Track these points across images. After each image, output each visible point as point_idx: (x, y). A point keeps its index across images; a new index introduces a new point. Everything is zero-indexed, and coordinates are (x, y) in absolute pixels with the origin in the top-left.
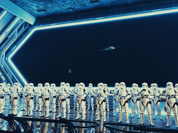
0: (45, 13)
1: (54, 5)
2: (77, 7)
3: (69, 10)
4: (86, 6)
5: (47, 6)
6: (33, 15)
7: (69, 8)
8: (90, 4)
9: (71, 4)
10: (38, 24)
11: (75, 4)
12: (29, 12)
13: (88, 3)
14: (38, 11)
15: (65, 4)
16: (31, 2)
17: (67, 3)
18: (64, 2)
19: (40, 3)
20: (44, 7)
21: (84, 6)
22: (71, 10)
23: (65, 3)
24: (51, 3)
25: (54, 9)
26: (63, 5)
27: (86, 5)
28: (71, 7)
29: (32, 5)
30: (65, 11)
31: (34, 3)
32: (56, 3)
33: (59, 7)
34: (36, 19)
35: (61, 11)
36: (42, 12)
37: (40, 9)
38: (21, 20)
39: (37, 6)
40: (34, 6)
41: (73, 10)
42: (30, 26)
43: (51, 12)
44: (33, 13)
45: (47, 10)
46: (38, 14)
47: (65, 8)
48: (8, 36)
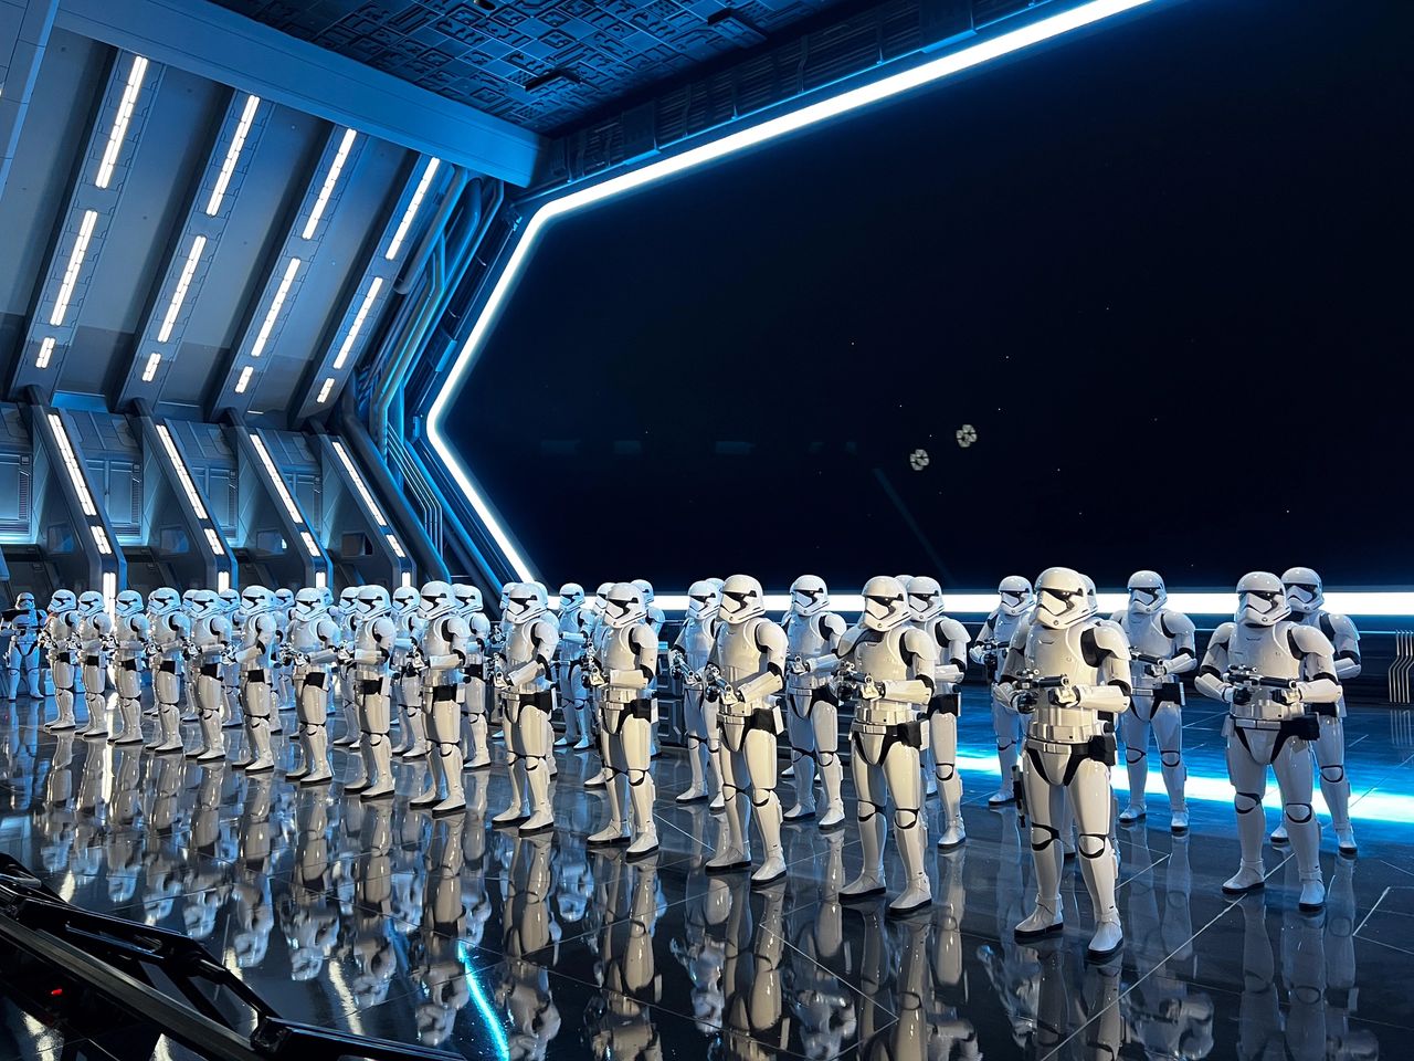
0: (575, 86)
1: (607, 22)
3: (718, 29)
5: (566, 43)
6: (515, 122)
7: (715, 19)
10: (558, 173)
12: (486, 105)
14: (530, 85)
16: (470, 40)
19: (523, 28)
20: (552, 51)
22: (730, 30)
24: (585, 13)
25: (619, 50)
28: (723, 4)
29: (478, 57)
30: (697, 48)
31: (481, 39)
33: (646, 29)
34: (540, 143)
35: (670, 53)
36: (553, 88)
37: (539, 71)
38: (452, 171)
39: (513, 56)
40: (491, 58)
41: (746, 29)
42: (515, 200)
43: (610, 74)
44: (511, 108)
45: (582, 69)
46: (539, 108)
47: (686, 20)
48: (398, 284)
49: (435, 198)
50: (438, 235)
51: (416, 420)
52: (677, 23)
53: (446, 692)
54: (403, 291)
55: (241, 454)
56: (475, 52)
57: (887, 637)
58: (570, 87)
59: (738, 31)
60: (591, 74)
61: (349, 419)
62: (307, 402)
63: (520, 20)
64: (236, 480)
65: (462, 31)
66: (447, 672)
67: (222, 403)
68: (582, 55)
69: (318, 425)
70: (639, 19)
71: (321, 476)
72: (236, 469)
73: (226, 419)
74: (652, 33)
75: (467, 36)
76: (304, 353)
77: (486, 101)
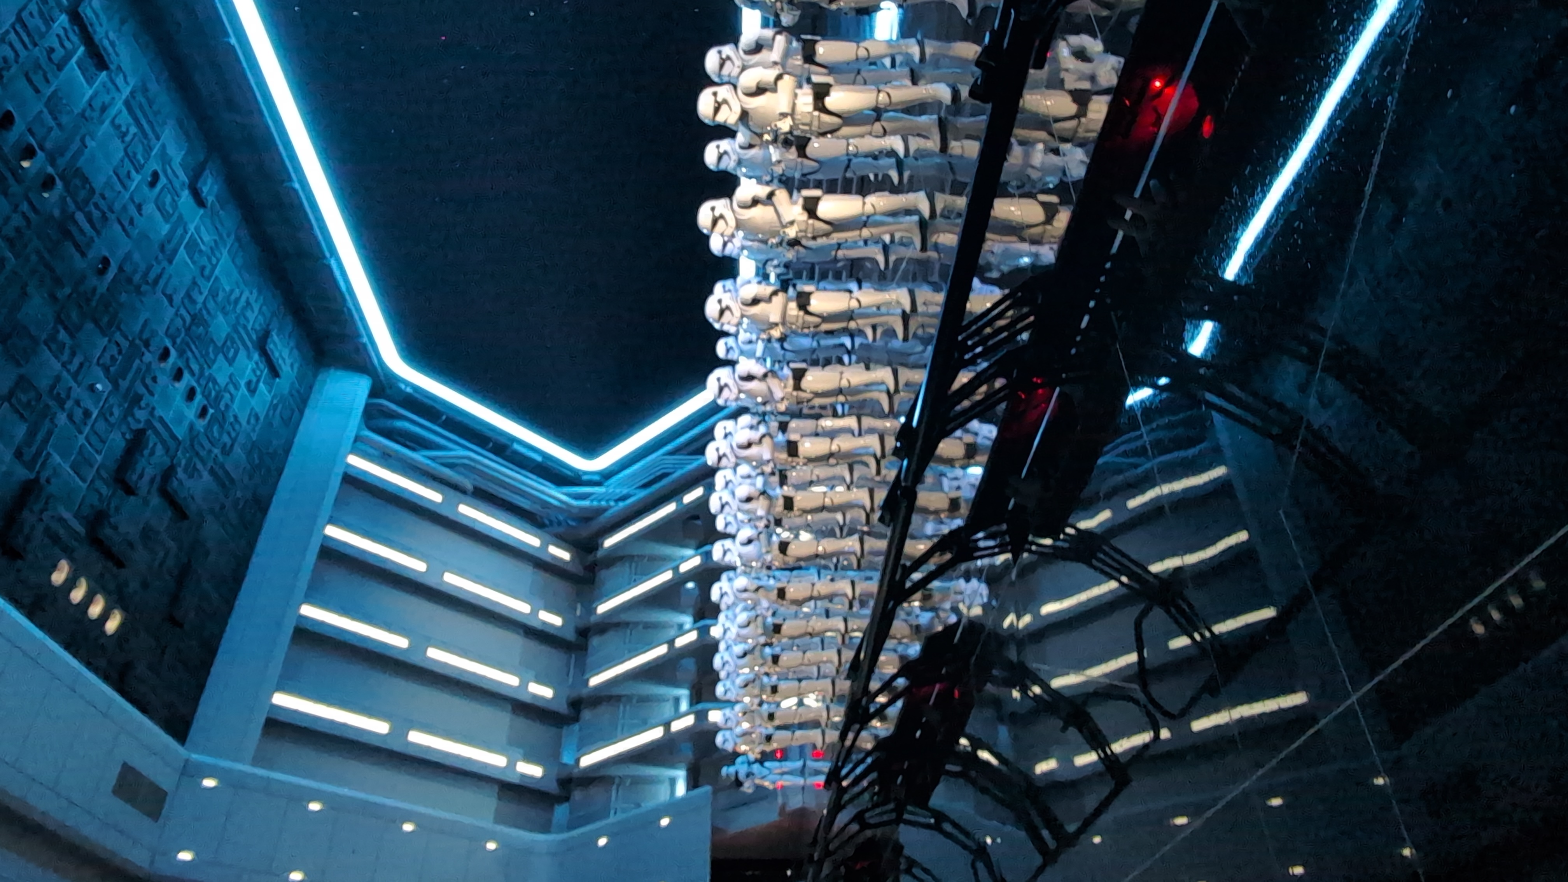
0: (274, 333)
1: (211, 305)
2: (176, 154)
3: (210, 199)
4: (145, 90)
5: (233, 342)
6: (311, 387)
7: (200, 202)
8: (119, 68)
9: (168, 199)
11: (155, 176)
12: (297, 413)
13: (119, 81)
14: (274, 372)
15: (182, 237)
16: (237, 427)
17: (172, 231)
18: (169, 247)
19: (222, 380)
20: (242, 353)
21: (150, 104)
22: (210, 187)
23: (175, 241)
24: (206, 324)
25: (237, 292)
26: (192, 247)
27: (140, 97)
28: (186, 194)
29: (253, 421)
30: (230, 219)
31: (236, 417)
32: (195, 294)
33: (214, 267)
34: (329, 366)
35: (236, 244)
36: (277, 354)
37: (262, 366)
38: (358, 444)
39: (249, 390)
40: (252, 409)
41: (207, 172)
42: (383, 390)
43: (261, 301)
44: (298, 392)
45: (257, 327)
46: (296, 366)
47: (202, 228)
48: (464, 491)
49: (385, 459)
50: (419, 457)
51: (585, 478)
52: (206, 238)
53: (792, 448)
54: (469, 486)
55: (615, 620)
56: (248, 422)
57: (746, 106)
58: (275, 338)
59: (210, 181)
60: (261, 319)
61: (585, 532)
62: (571, 568)
63: (215, 382)
64: (636, 624)
65: (229, 434)
66: (775, 447)
67: (570, 636)
68: (245, 327)
69: (590, 558)
70: (207, 272)
71: (633, 556)
72: (627, 624)
73: (585, 633)
74: (218, 260)
75: (234, 429)
76: (527, 572)
77: (292, 414)
